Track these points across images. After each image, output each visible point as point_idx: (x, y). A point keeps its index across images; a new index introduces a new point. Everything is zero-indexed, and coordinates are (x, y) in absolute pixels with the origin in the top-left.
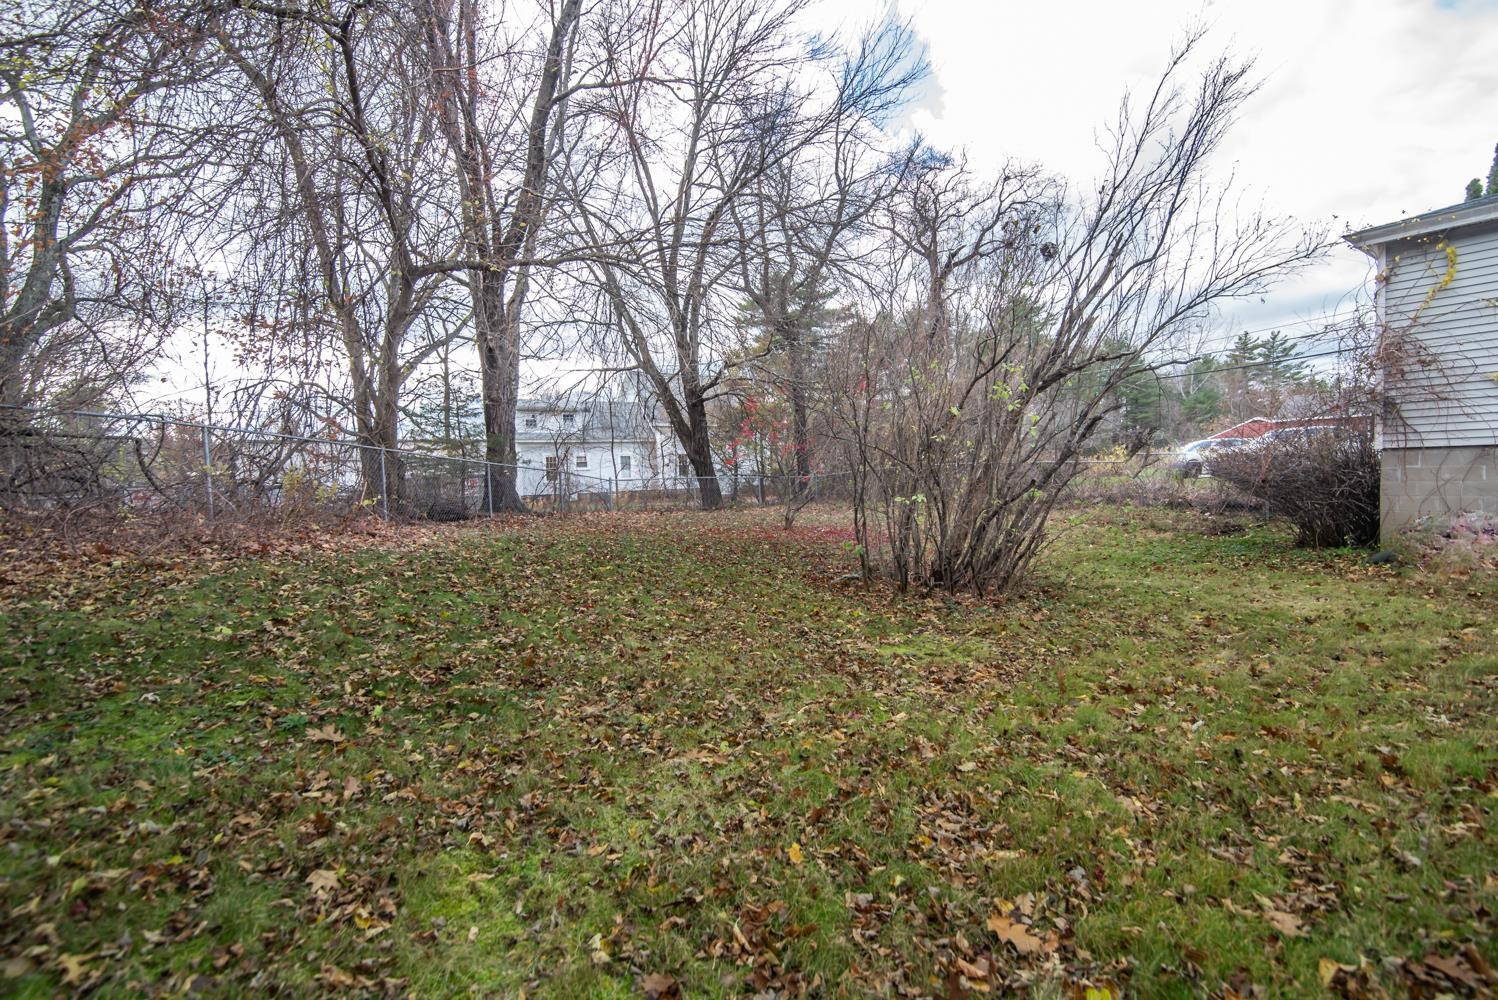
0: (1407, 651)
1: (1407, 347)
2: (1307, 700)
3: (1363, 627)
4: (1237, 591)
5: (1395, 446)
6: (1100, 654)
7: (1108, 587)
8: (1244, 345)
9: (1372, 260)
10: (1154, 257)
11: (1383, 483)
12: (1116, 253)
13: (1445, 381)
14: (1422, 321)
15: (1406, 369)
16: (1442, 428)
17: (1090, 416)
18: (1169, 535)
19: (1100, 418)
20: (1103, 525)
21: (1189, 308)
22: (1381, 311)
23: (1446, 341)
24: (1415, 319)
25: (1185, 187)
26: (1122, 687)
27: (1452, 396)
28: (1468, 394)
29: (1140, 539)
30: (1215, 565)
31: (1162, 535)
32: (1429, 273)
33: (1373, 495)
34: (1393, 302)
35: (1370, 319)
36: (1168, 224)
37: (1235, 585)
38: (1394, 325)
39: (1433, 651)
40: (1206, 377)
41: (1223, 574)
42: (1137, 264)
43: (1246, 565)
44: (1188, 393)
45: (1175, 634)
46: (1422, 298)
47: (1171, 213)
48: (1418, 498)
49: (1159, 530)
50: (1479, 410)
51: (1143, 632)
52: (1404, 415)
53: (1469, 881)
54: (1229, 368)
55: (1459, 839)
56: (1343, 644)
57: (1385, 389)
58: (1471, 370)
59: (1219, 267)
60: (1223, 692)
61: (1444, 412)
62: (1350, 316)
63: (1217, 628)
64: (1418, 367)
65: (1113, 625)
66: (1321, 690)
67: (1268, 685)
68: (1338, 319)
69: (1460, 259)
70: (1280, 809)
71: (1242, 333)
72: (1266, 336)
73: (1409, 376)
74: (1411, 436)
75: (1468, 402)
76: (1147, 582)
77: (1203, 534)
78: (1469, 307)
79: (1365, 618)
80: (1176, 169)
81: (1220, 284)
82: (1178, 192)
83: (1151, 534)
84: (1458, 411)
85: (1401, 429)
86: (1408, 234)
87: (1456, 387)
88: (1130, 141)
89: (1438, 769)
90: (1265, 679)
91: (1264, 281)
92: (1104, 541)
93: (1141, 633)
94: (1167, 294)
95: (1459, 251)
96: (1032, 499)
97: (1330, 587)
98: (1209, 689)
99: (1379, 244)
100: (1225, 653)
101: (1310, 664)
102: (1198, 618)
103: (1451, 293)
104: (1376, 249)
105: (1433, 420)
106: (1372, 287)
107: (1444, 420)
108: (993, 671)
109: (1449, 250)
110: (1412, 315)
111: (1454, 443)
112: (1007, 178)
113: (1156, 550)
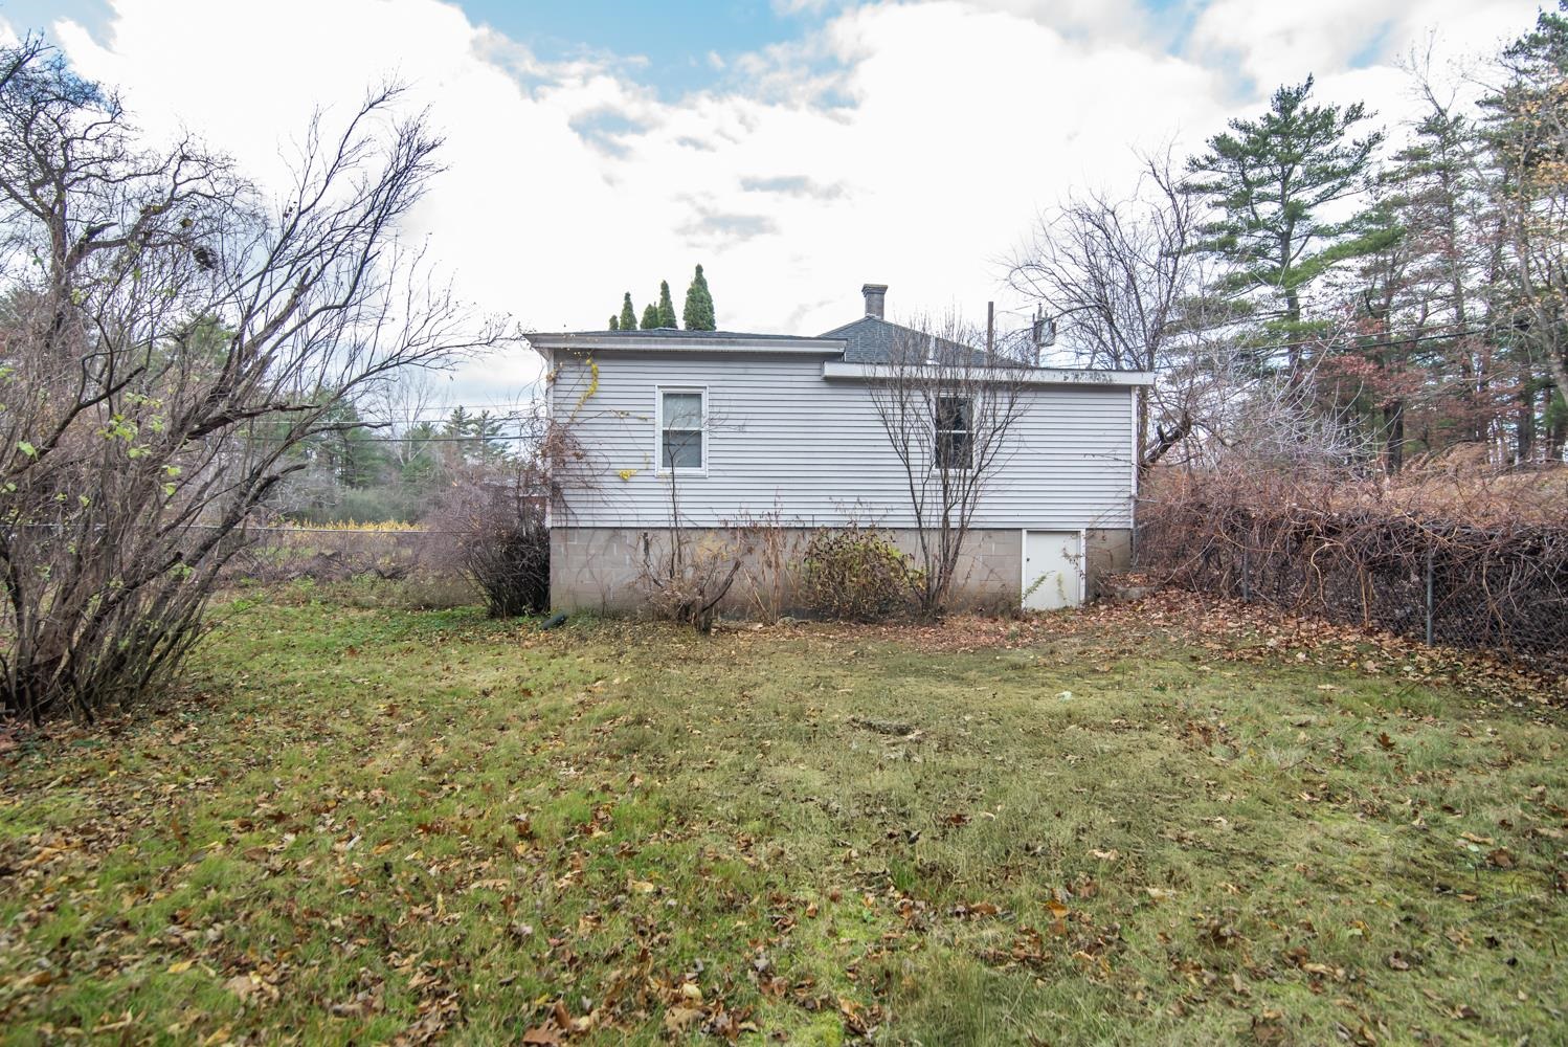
0: (556, 710)
1: (568, 441)
2: (469, 780)
3: (527, 693)
4: (428, 670)
5: (559, 525)
6: (255, 777)
7: (288, 682)
8: (459, 419)
9: (544, 361)
10: (345, 304)
11: (552, 558)
12: (303, 288)
13: (590, 473)
14: (578, 420)
15: (567, 459)
16: (590, 511)
17: (265, 474)
18: (372, 613)
19: (277, 479)
20: (298, 605)
21: (380, 369)
22: (551, 407)
23: (591, 440)
24: (573, 418)
25: (378, 239)
26: (270, 817)
27: (595, 485)
28: (606, 485)
29: (340, 619)
30: (414, 644)
31: (365, 613)
32: (581, 382)
33: (545, 568)
34: (558, 401)
35: (542, 412)
36: (360, 272)
37: (428, 664)
38: (559, 421)
39: (572, 707)
40: (424, 445)
41: (420, 652)
42: (325, 308)
43: (442, 640)
44: (406, 460)
45: (355, 730)
46: (577, 401)
47: (363, 263)
48: (576, 570)
49: (363, 608)
50: (612, 499)
51: (318, 735)
52: (566, 498)
53: (568, 930)
54: (445, 439)
55: (566, 890)
56: (509, 713)
57: (554, 476)
58: (607, 466)
59: (412, 333)
60: (390, 793)
61: (590, 499)
62: (528, 407)
63: (400, 716)
64: (574, 459)
65: (281, 731)
66: (482, 767)
67: (437, 773)
68: (519, 408)
69: (600, 376)
70: (422, 918)
71: (457, 406)
72: (477, 414)
73: (569, 466)
74: (571, 517)
75: (605, 492)
76: (337, 670)
77: (407, 609)
78: (605, 415)
79: (529, 685)
80: (370, 218)
81: (411, 351)
82: (371, 242)
83: (354, 613)
84: (599, 499)
85: (563, 511)
86: (569, 346)
87: (598, 479)
88: (320, 168)
89: (559, 826)
90: (434, 766)
91: (454, 358)
92: (296, 624)
93: (316, 737)
94: (357, 348)
95: (600, 369)
96: (179, 578)
97: (509, 656)
98: (377, 792)
99: (549, 349)
100: (402, 743)
101: (479, 739)
102: (382, 708)
103: (594, 401)
104: (546, 352)
105: (584, 505)
106: (544, 384)
107: (590, 505)
108: (76, 840)
109: (594, 366)
110: (570, 414)
111: (598, 524)
112: (185, 158)
113: (356, 631)
